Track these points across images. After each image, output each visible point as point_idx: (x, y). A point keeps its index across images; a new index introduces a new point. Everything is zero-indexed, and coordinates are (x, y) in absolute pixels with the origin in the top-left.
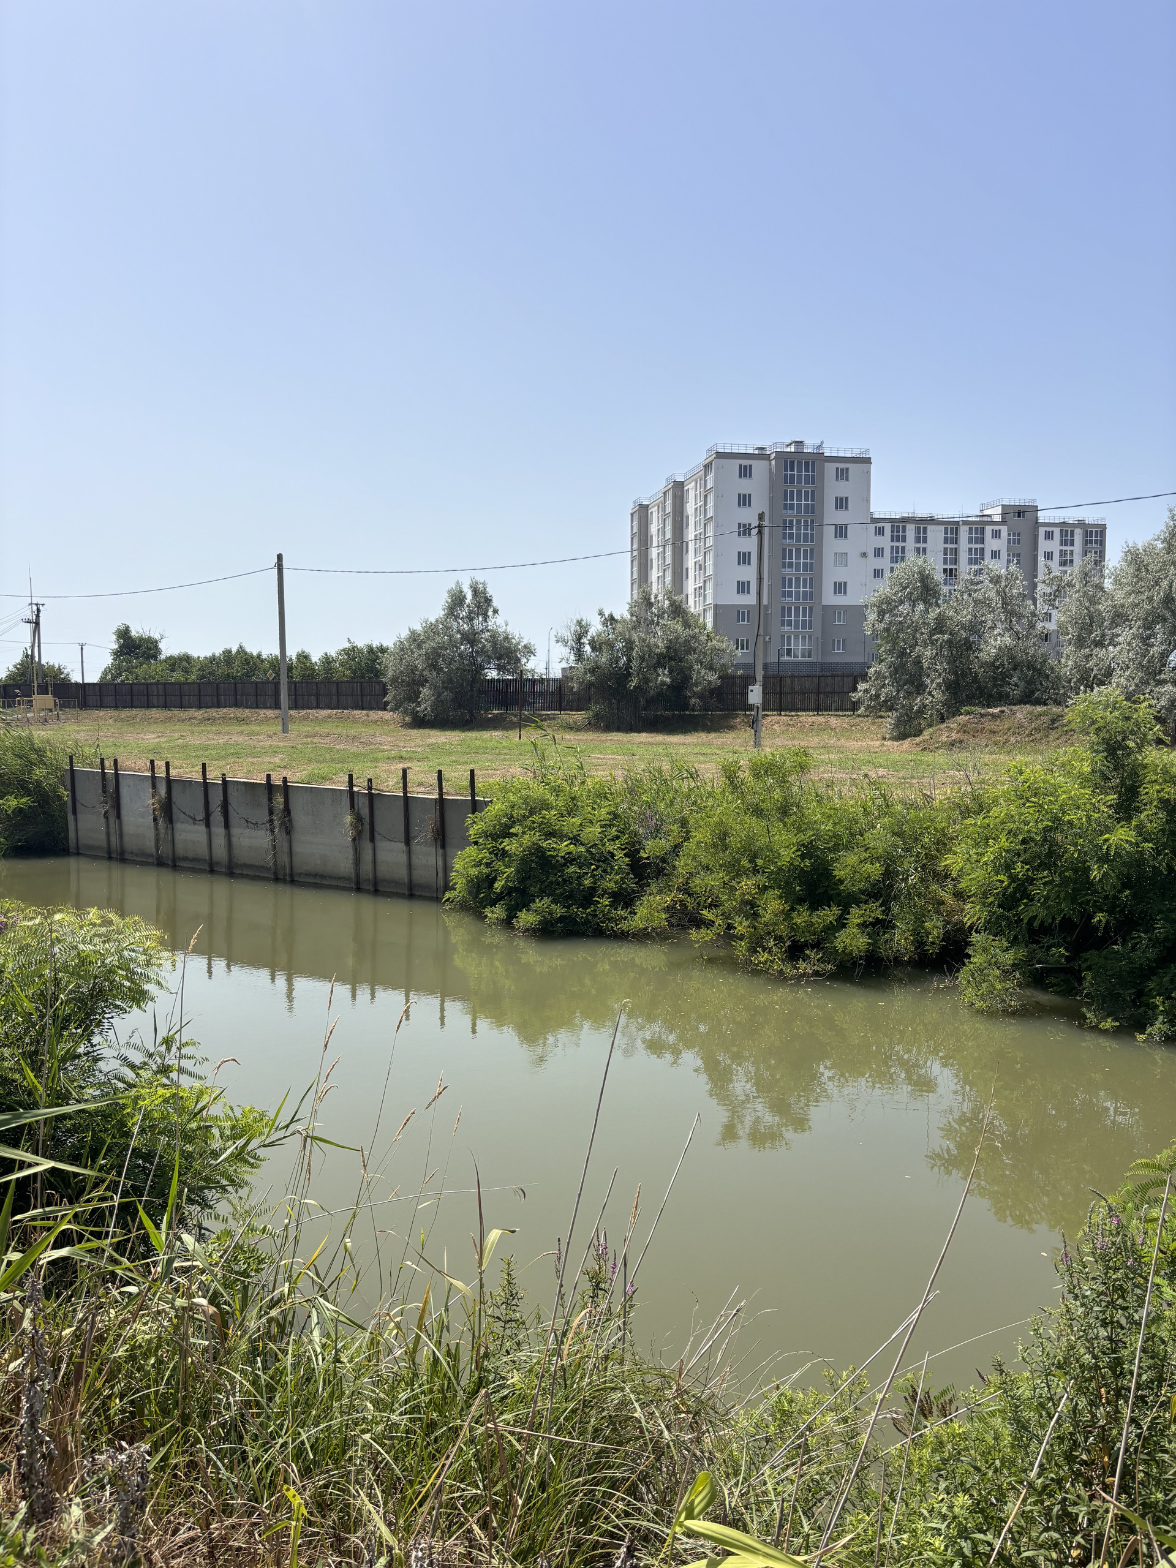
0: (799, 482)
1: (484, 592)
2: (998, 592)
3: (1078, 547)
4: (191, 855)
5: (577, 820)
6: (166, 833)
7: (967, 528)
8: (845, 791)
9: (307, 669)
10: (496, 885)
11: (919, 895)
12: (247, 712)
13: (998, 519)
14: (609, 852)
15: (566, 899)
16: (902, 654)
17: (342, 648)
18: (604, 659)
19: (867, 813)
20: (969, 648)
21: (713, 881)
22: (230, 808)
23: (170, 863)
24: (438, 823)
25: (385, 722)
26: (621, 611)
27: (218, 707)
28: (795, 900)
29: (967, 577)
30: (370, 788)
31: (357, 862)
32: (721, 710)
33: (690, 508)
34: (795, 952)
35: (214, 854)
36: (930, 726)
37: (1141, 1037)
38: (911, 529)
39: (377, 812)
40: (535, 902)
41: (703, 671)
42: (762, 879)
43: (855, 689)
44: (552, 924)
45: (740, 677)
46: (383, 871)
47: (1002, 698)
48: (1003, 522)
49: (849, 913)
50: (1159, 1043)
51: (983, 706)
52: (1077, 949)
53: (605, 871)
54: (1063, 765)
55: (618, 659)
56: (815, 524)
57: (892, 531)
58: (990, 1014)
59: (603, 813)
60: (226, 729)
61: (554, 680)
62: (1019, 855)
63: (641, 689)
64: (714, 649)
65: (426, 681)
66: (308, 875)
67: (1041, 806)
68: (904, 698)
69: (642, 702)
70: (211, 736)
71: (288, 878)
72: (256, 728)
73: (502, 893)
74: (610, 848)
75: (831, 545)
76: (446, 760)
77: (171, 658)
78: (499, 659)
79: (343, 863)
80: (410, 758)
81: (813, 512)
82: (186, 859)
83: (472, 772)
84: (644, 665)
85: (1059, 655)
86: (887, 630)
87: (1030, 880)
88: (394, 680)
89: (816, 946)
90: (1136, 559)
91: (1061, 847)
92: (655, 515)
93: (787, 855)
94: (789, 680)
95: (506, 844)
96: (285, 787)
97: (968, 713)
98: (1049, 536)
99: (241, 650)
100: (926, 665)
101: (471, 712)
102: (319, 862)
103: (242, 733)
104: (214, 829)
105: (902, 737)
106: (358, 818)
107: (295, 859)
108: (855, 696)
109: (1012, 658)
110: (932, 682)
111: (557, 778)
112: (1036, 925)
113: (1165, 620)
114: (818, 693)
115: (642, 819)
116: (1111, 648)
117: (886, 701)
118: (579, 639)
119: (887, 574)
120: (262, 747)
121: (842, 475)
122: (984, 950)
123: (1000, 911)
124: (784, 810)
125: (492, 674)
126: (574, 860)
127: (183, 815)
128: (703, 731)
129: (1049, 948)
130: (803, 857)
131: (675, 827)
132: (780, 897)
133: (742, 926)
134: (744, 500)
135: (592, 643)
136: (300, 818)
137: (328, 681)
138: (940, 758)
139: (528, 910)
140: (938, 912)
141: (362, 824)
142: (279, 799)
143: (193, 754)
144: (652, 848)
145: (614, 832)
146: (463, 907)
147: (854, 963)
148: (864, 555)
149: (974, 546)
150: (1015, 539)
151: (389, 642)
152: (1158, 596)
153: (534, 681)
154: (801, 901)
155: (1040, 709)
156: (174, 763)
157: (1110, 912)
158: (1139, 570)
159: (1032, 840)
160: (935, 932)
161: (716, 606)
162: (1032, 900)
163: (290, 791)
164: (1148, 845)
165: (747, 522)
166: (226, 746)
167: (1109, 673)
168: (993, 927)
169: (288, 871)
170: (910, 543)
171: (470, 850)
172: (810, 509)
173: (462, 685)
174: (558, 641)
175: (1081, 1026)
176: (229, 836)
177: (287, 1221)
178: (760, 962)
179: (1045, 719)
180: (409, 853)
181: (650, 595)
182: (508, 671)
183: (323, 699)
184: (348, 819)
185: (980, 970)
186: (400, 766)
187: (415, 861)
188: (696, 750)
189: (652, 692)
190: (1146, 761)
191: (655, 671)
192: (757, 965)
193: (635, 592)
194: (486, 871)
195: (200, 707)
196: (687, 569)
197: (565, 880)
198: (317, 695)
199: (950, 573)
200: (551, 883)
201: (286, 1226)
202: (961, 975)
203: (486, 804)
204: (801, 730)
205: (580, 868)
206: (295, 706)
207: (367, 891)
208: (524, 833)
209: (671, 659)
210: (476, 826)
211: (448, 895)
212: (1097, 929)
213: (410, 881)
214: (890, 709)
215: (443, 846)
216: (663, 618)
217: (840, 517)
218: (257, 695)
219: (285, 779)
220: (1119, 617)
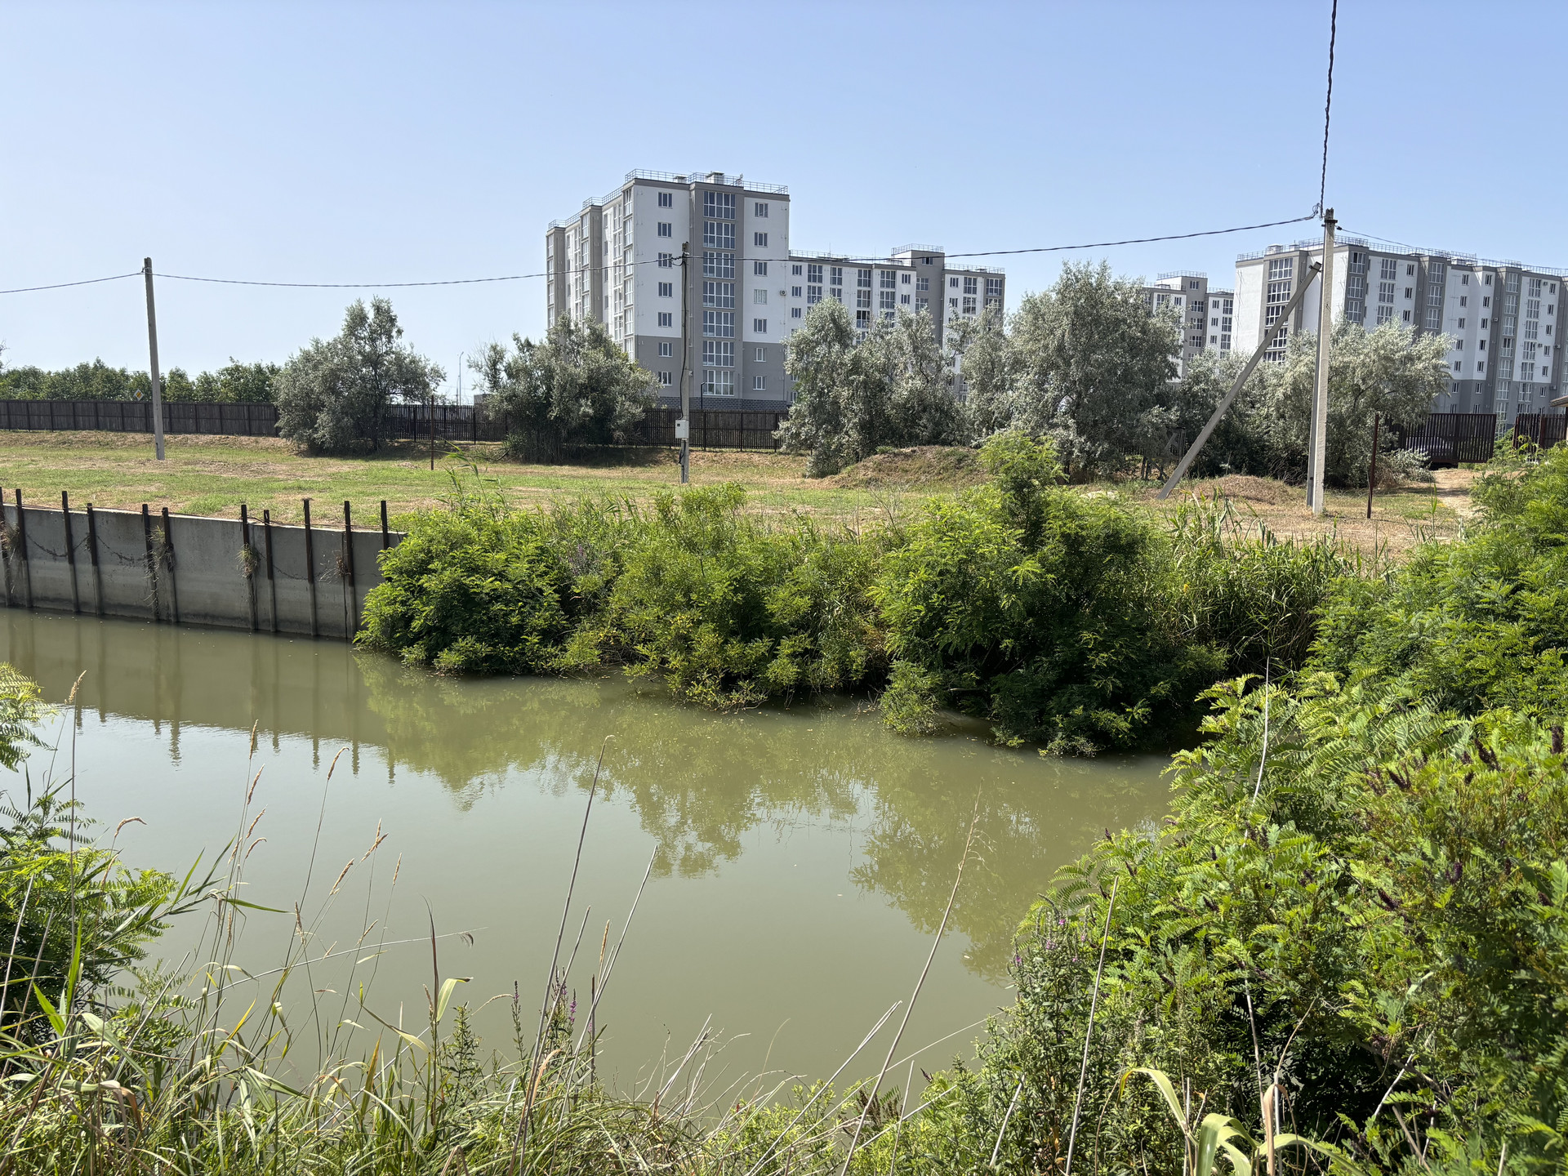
0: (719, 215)
1: (388, 311)
2: (910, 336)
3: (979, 296)
4: (51, 594)
5: (502, 556)
6: (19, 570)
7: (879, 271)
8: (774, 526)
9: (182, 389)
10: (414, 624)
11: (844, 626)
12: (112, 436)
13: (907, 263)
14: (537, 589)
15: (493, 637)
16: (821, 394)
17: (223, 367)
18: (521, 387)
19: (795, 547)
20: (883, 389)
21: (649, 614)
22: (99, 543)
23: (26, 604)
24: (346, 559)
25: (278, 450)
26: (539, 336)
27: (76, 429)
28: (728, 634)
29: (879, 321)
30: (267, 520)
31: (254, 601)
32: (646, 444)
33: (609, 234)
34: (728, 683)
35: (81, 593)
36: (847, 464)
37: (1043, 752)
38: (827, 271)
39: (276, 547)
40: (457, 641)
41: (627, 403)
42: (697, 614)
43: (776, 427)
44: (477, 664)
45: (664, 411)
46: (284, 611)
47: (913, 439)
48: (913, 267)
49: (779, 645)
50: (1058, 757)
51: (896, 446)
52: (986, 673)
53: (533, 608)
54: (975, 503)
55: (536, 388)
56: (736, 259)
57: (809, 271)
58: (910, 736)
59: (530, 548)
60: (86, 454)
61: (466, 407)
62: (936, 586)
63: (563, 420)
64: (636, 380)
65: (324, 406)
66: (196, 615)
67: (957, 540)
68: (823, 437)
69: (564, 433)
70: (69, 461)
71: (172, 619)
72: (125, 454)
73: (420, 632)
74: (539, 585)
75: (752, 282)
76: (353, 490)
77: (14, 372)
78: (405, 383)
79: (238, 601)
80: (311, 489)
81: (733, 247)
82: (45, 599)
83: (383, 503)
84: (565, 394)
85: (963, 398)
86: (806, 369)
87: (945, 610)
88: (287, 403)
89: (748, 676)
90: (1034, 309)
91: (972, 578)
92: (572, 239)
93: (719, 591)
94: (713, 415)
95: (426, 581)
96: (166, 519)
97: (883, 452)
98: (954, 283)
99: (99, 366)
100: (843, 405)
101: (375, 440)
102: (209, 601)
103: (107, 458)
104: (79, 566)
105: (822, 474)
106: (254, 553)
107: (179, 598)
108: (776, 434)
109: (921, 401)
110: (849, 421)
111: (478, 510)
112: (951, 651)
113: (1058, 367)
114: (742, 430)
115: (573, 555)
116: (1010, 392)
117: (806, 440)
118: (494, 364)
119: (804, 312)
120: (133, 475)
121: (761, 210)
122: (904, 675)
123: (917, 640)
124: (717, 545)
125: (398, 399)
126: (500, 596)
127: (40, 550)
128: (628, 465)
129: (962, 672)
130: (736, 591)
131: (609, 561)
132: (714, 631)
133: (676, 661)
134: (664, 230)
135: (508, 370)
136: (184, 551)
137: (209, 404)
138: (861, 495)
139: (450, 650)
140: (860, 642)
141: (259, 560)
142: (159, 533)
143: (48, 481)
144: (583, 584)
145: (542, 568)
146: (376, 647)
147: (785, 692)
148: (783, 293)
149: (885, 290)
150: (923, 285)
151: (281, 363)
152: (1053, 345)
153: (445, 408)
154: (734, 633)
155: (947, 449)
156: (25, 491)
157: (1016, 638)
158: (1036, 319)
159: (948, 571)
160: (859, 661)
161: (638, 338)
162: (947, 628)
163: (172, 524)
164: (1050, 576)
165: (667, 252)
166: (89, 473)
167: (1008, 417)
168: (911, 654)
169: (172, 611)
170: (826, 285)
171: (384, 588)
172: (730, 243)
173: (364, 411)
174: (470, 366)
175: (991, 745)
176: (98, 574)
177: (205, 989)
178: (694, 695)
179: (952, 459)
180: (314, 591)
181: (569, 322)
182: (415, 396)
183: (203, 422)
184: (243, 554)
185: (900, 695)
186: (300, 497)
187: (321, 599)
188: (624, 484)
189: (574, 424)
190: (1050, 499)
191: (577, 401)
192: (691, 698)
193: (553, 318)
194: (401, 609)
195: (53, 429)
196: (607, 297)
197: (490, 619)
198: (197, 419)
199: (862, 316)
200: (475, 621)
201: (205, 995)
202: (882, 700)
203: (400, 538)
204: (725, 466)
205: (506, 605)
206: (171, 430)
207: (266, 633)
208: (444, 569)
209: (593, 390)
210: (388, 562)
211: (359, 635)
212: (1004, 654)
213: (316, 621)
214: (810, 447)
215: (352, 583)
216: (583, 347)
217: (760, 253)
218: (123, 417)
219: (165, 511)
220: (1018, 364)
